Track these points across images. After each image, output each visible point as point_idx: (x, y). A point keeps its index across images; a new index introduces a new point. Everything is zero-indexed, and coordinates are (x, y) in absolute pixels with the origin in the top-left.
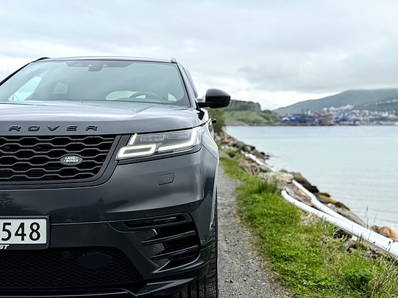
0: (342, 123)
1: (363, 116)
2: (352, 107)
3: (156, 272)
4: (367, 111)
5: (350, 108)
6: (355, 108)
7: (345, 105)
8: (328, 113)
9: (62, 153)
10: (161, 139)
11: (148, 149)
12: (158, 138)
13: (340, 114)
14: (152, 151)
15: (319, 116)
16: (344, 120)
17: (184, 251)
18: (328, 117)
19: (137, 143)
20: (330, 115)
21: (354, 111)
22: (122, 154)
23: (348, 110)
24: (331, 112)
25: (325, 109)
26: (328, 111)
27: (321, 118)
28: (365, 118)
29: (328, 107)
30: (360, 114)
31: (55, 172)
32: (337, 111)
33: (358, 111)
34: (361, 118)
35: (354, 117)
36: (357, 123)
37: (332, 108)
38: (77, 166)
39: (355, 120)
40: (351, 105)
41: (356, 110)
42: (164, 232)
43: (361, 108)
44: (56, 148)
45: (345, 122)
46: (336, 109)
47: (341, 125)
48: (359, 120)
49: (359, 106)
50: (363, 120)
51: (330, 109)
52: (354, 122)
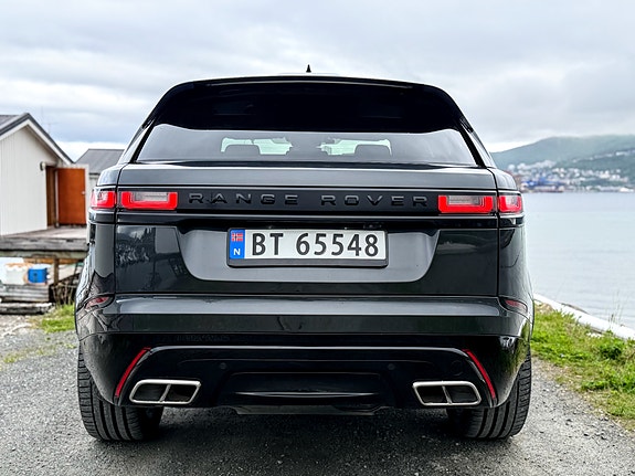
0: (537, 188)
1: (571, 178)
2: (554, 163)
4: (576, 171)
5: (550, 166)
6: (558, 165)
7: (542, 161)
8: (516, 174)
13: (534, 174)
16: (540, 184)
18: (516, 179)
20: (519, 176)
21: (557, 170)
23: (546, 169)
24: (520, 172)
25: (509, 164)
26: (516, 170)
28: (574, 181)
29: (516, 164)
30: (565, 174)
32: (530, 170)
33: (562, 170)
34: (568, 182)
35: (555, 179)
36: (561, 188)
37: (522, 165)
39: (559, 185)
40: (552, 160)
41: (560, 168)
43: (567, 166)
45: (543, 188)
46: (529, 167)
47: (536, 192)
48: (564, 184)
49: (565, 162)
50: (571, 184)
51: (519, 167)
52: (557, 187)
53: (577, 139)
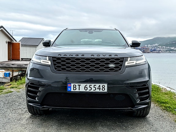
0: (153, 52)
1: (163, 49)
2: (158, 45)
3: (138, 102)
4: (164, 47)
5: (157, 45)
6: (159, 45)
7: (155, 44)
8: (147, 47)
9: (109, 64)
10: (136, 59)
11: (133, 62)
12: (134, 59)
13: (153, 48)
14: (134, 63)
15: (143, 49)
16: (154, 50)
17: (145, 96)
18: (147, 49)
19: (130, 60)
20: (148, 48)
21: (159, 47)
22: (126, 64)
23: (156, 46)
24: (149, 47)
25: (146, 45)
26: (147, 46)
27: (144, 50)
28: (163, 50)
29: (147, 45)
30: (161, 48)
31: (107, 70)
32: (151, 47)
33: (160, 47)
34: (162, 50)
35: (159, 49)
36: (160, 52)
37: (149, 45)
38: (114, 68)
40: (158, 44)
41: (160, 46)
42: (139, 90)
43: (162, 45)
44: (107, 62)
45: (155, 52)
46: (151, 46)
47: (153, 53)
48: (161, 51)
49: (161, 44)
50: (163, 51)
51: (148, 46)
52: (159, 51)
53: (165, 38)
